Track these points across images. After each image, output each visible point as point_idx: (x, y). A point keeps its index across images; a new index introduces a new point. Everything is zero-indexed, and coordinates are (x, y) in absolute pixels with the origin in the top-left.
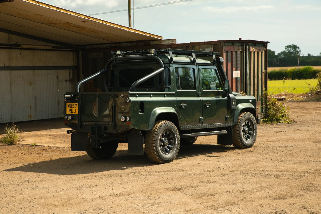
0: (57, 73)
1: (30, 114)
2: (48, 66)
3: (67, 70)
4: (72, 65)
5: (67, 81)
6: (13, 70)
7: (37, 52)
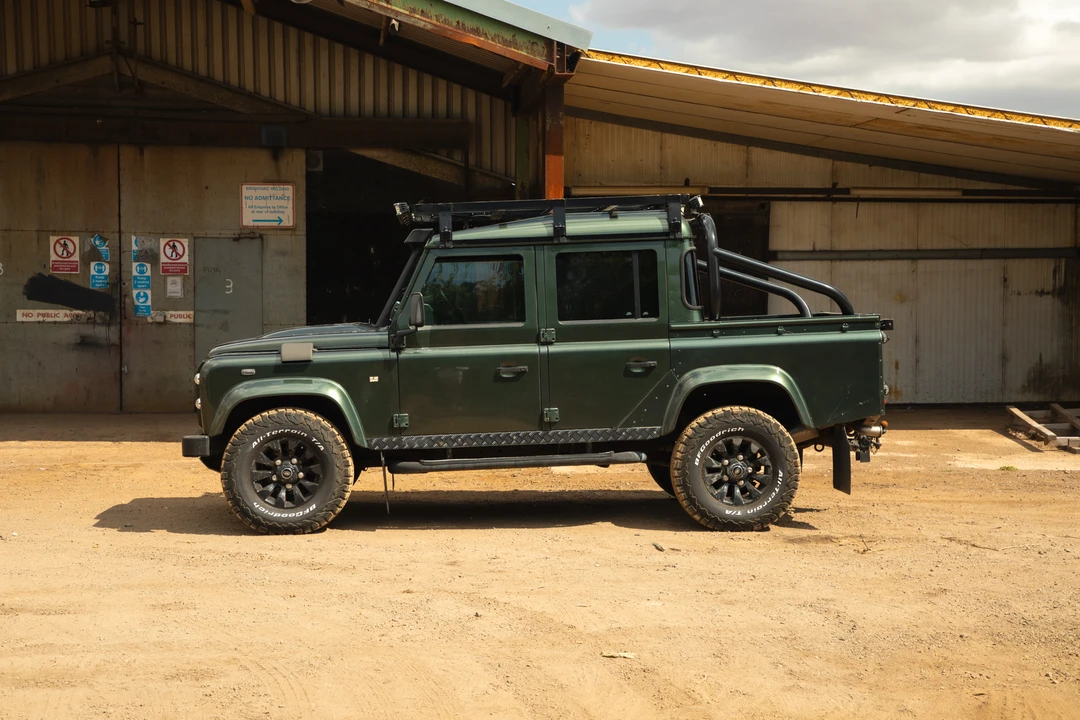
0: (1005, 269)
1: (893, 386)
2: (970, 247)
3: (1045, 260)
4: (1068, 245)
5: (1042, 293)
6: (841, 260)
7: (930, 207)
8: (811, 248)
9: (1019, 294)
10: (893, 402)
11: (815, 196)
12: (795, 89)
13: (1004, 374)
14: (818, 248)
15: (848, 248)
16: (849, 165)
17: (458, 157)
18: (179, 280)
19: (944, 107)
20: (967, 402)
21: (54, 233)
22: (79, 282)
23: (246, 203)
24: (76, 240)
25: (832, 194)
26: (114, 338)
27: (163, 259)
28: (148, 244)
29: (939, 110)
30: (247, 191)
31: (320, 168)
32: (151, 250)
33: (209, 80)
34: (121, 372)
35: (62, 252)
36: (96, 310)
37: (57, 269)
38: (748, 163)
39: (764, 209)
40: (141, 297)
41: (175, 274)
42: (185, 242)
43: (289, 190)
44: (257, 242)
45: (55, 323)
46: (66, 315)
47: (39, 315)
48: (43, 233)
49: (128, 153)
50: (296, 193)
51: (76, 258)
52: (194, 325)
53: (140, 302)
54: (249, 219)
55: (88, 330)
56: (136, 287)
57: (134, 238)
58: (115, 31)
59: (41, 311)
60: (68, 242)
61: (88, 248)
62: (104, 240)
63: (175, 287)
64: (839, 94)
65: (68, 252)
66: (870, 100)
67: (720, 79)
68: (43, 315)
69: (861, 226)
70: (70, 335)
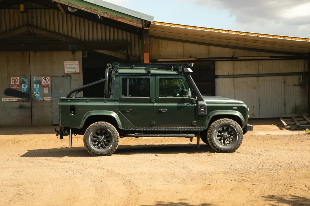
0: (284, 79)
1: (253, 113)
2: (274, 73)
3: (296, 76)
4: (303, 71)
5: (295, 85)
6: (236, 77)
7: (262, 61)
8: (228, 74)
9: (289, 86)
10: (253, 118)
11: (228, 59)
12: (213, 31)
13: (285, 109)
14: (229, 74)
15: (238, 74)
16: (238, 50)
17: (125, 51)
18: (47, 88)
19: (255, 34)
20: (274, 117)
21: (12, 76)
22: (19, 90)
23: (65, 66)
24: (18, 78)
25: (233, 59)
26: (29, 105)
27: (43, 83)
28: (38, 79)
29: (254, 35)
30: (66, 63)
31: (86, 56)
32: (39, 80)
33: (54, 32)
34: (32, 115)
35: (14, 82)
36: (24, 97)
37: (13, 87)
38: (208, 51)
39: (214, 63)
40: (37, 94)
41: (46, 87)
42: (49, 78)
43: (77, 62)
44: (69, 77)
45: (13, 102)
46: (16, 99)
47: (8, 99)
48: (9, 77)
49: (32, 54)
50: (79, 63)
51: (18, 83)
52: (52, 101)
53: (36, 95)
54: (66, 71)
55: (22, 103)
56: (35, 91)
57: (34, 77)
58: (28, 20)
59: (9, 99)
60: (16, 79)
61: (21, 80)
62: (26, 78)
63: (46, 91)
64: (225, 32)
65: (16, 82)
66: (234, 33)
67: (191, 28)
68: (9, 100)
69: (242, 68)
70: (17, 105)
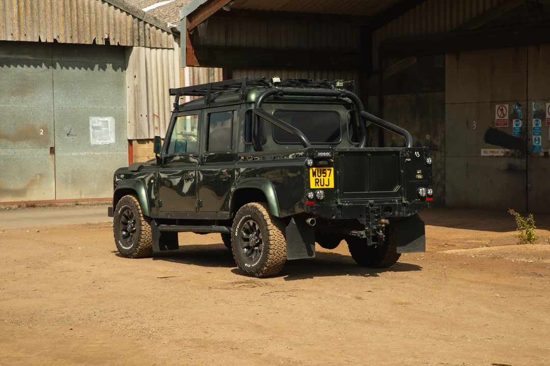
21: (498, 103)
22: (508, 132)
24: (507, 106)
26: (524, 166)
28: (540, 107)
32: (542, 110)
34: (527, 187)
35: (501, 113)
36: (515, 149)
37: (498, 124)
40: (537, 141)
45: (497, 157)
46: (502, 152)
47: (490, 152)
48: (493, 103)
49: (532, 51)
51: (507, 117)
53: (535, 143)
55: (512, 161)
56: (534, 135)
57: (533, 103)
59: (491, 150)
60: (504, 108)
61: (512, 111)
62: (519, 105)
65: (503, 114)
68: (492, 152)
70: (504, 164)
